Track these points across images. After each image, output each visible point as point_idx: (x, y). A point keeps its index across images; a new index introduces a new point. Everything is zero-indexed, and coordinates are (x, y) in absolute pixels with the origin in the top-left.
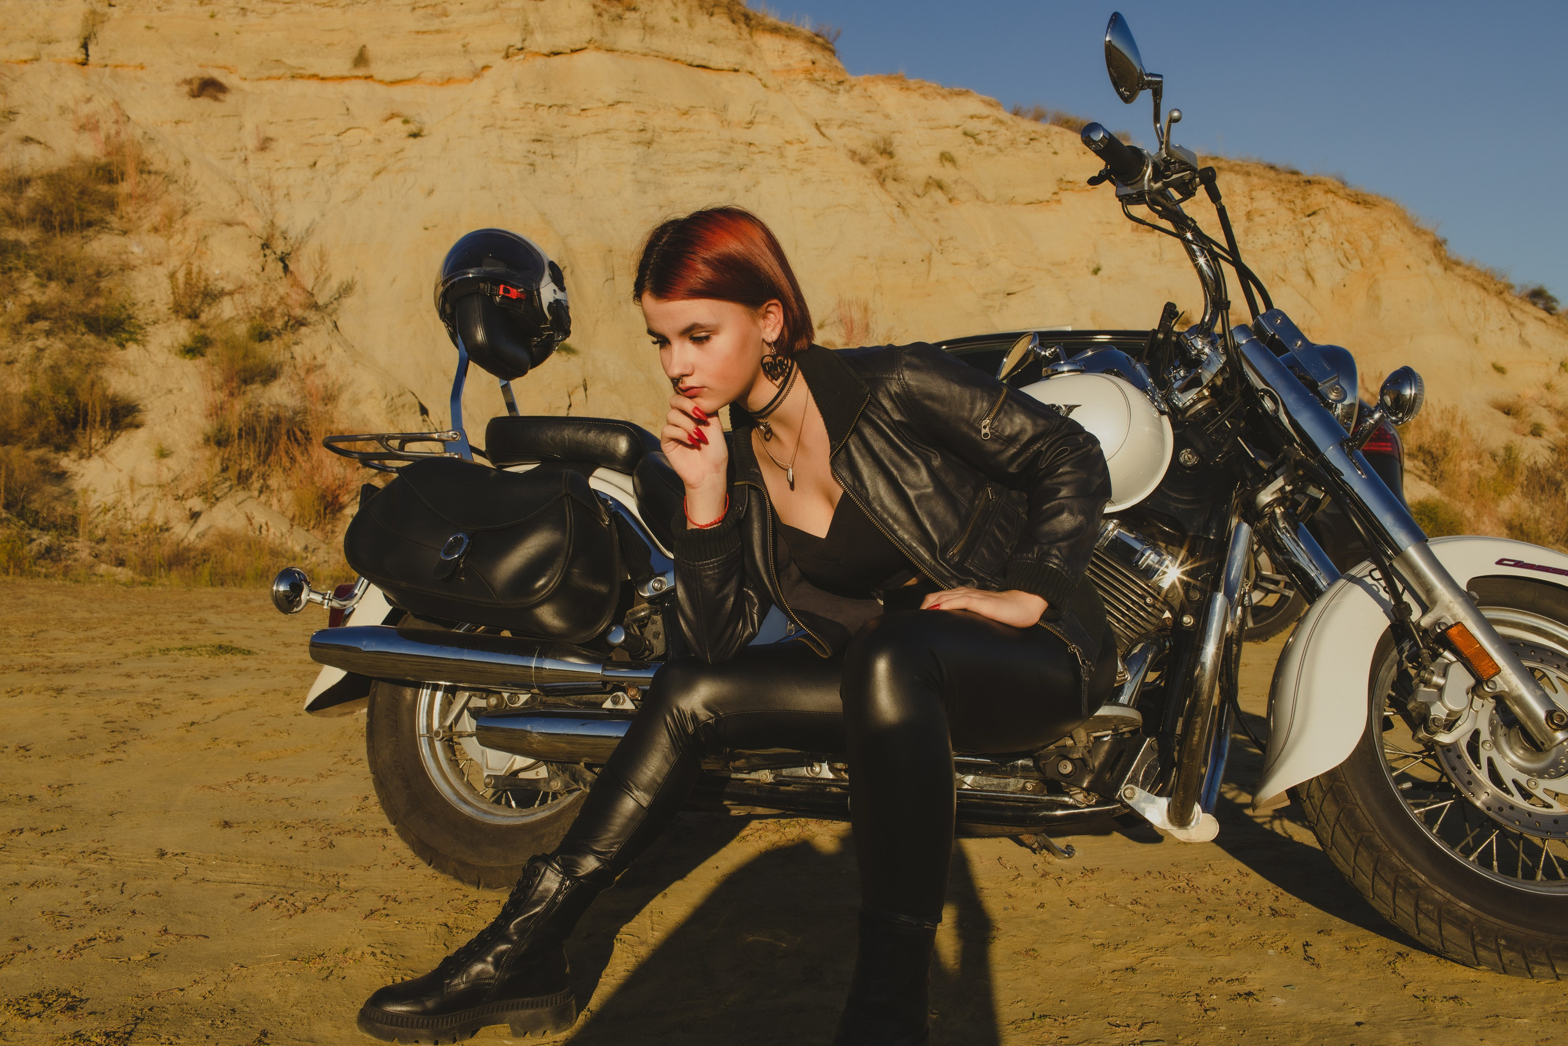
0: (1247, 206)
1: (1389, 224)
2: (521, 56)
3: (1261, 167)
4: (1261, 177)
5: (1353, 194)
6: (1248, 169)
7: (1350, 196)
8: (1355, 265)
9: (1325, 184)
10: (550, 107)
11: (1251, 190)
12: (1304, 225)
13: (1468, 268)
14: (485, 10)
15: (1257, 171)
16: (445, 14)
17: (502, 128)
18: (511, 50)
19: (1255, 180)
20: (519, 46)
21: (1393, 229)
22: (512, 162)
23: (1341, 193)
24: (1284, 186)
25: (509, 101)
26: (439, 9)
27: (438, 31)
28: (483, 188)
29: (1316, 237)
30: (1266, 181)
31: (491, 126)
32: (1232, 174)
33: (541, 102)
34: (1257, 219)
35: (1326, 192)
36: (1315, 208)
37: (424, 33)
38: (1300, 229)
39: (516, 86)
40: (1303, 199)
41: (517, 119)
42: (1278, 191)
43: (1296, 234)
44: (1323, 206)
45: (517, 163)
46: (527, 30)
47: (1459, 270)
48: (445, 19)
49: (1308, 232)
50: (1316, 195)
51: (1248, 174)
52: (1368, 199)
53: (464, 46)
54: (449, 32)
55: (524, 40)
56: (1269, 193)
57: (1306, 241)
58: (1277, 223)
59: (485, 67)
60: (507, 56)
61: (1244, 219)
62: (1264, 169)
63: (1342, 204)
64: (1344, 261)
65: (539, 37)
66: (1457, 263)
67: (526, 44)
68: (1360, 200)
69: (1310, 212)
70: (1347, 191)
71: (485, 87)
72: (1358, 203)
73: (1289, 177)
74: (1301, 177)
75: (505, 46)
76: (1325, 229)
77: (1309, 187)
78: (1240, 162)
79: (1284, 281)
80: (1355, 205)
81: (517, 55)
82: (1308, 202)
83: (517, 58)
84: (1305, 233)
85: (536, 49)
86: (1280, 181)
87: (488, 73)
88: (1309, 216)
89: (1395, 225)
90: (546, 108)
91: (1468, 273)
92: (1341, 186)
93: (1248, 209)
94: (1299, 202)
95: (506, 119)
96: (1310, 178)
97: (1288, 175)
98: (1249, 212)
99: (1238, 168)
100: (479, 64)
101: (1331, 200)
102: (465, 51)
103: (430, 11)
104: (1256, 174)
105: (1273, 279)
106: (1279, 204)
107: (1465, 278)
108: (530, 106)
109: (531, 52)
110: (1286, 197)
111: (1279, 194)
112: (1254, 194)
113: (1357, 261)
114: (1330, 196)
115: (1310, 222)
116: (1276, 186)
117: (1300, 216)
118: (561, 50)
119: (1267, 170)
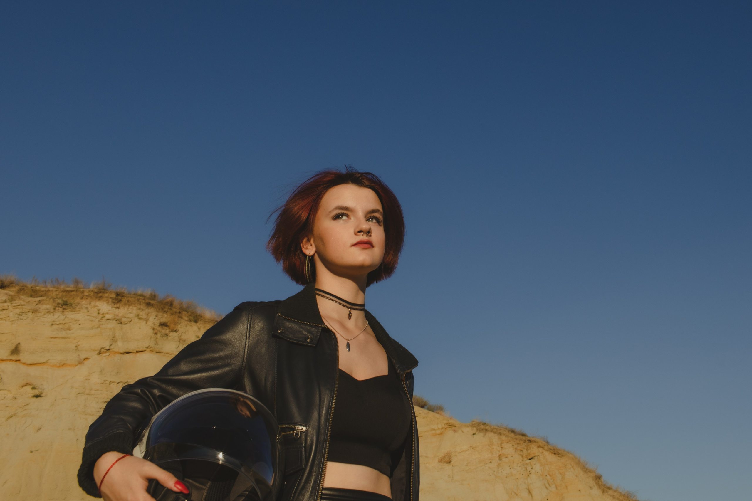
0: (499, 451)
1: (570, 466)
2: (108, 354)
3: (507, 431)
4: (507, 436)
5: (552, 448)
6: (501, 431)
7: (551, 449)
8: (553, 488)
9: (538, 443)
10: (118, 383)
11: (502, 443)
12: (527, 464)
13: (615, 491)
14: (92, 329)
15: (505, 433)
16: (69, 329)
17: (88, 394)
18: (103, 350)
19: (504, 438)
20: (108, 348)
21: (572, 469)
22: (90, 414)
23: (546, 448)
24: (518, 442)
25: (95, 379)
26: (67, 326)
27: (63, 338)
28: (70, 429)
29: (533, 471)
30: (509, 438)
31: (82, 393)
32: (492, 433)
33: (113, 380)
34: (504, 459)
35: (539, 447)
36: (533, 456)
37: (55, 338)
38: (525, 466)
39: (101, 371)
40: (527, 450)
41: (98, 390)
42: (515, 444)
43: (524, 469)
44: (536, 455)
45: (93, 415)
46: (114, 340)
47: (610, 492)
48: (69, 332)
49: (529, 468)
50: (533, 448)
51: (500, 434)
52: (560, 452)
53: (76, 347)
54: (69, 338)
55: (111, 345)
56: (511, 445)
57: (528, 473)
58: (514, 462)
59: (86, 359)
60: (100, 353)
61: (497, 459)
62: (509, 432)
63: (547, 454)
64: (547, 485)
65: (120, 344)
66: (609, 488)
67: (112, 347)
68: (556, 452)
69: (530, 457)
70: (549, 447)
71: (84, 370)
72: (555, 454)
73: (521, 437)
74: (526, 438)
75: (100, 347)
76: (537, 467)
77: (530, 444)
78: (496, 427)
79: (517, 495)
80: (553, 455)
81: (105, 353)
82: (529, 451)
83: (105, 355)
84: (528, 468)
85: (117, 350)
86: (517, 439)
87: (86, 362)
88: (530, 459)
89: (573, 467)
90: (116, 384)
91: (615, 494)
92: (546, 444)
93: (500, 453)
94: (525, 451)
95: (91, 389)
96: (531, 439)
97: (520, 436)
98: (500, 455)
99: (495, 430)
100: (83, 357)
101: (541, 451)
102: (76, 350)
103: (61, 326)
104: (504, 435)
105: (511, 494)
106: (515, 452)
107: (613, 497)
108: (107, 382)
109: (113, 351)
110: (519, 448)
111: (516, 446)
112: (503, 445)
113: (554, 486)
114: (540, 449)
115: (530, 463)
116: (514, 442)
117: (525, 459)
118: (131, 351)
119: (510, 432)
